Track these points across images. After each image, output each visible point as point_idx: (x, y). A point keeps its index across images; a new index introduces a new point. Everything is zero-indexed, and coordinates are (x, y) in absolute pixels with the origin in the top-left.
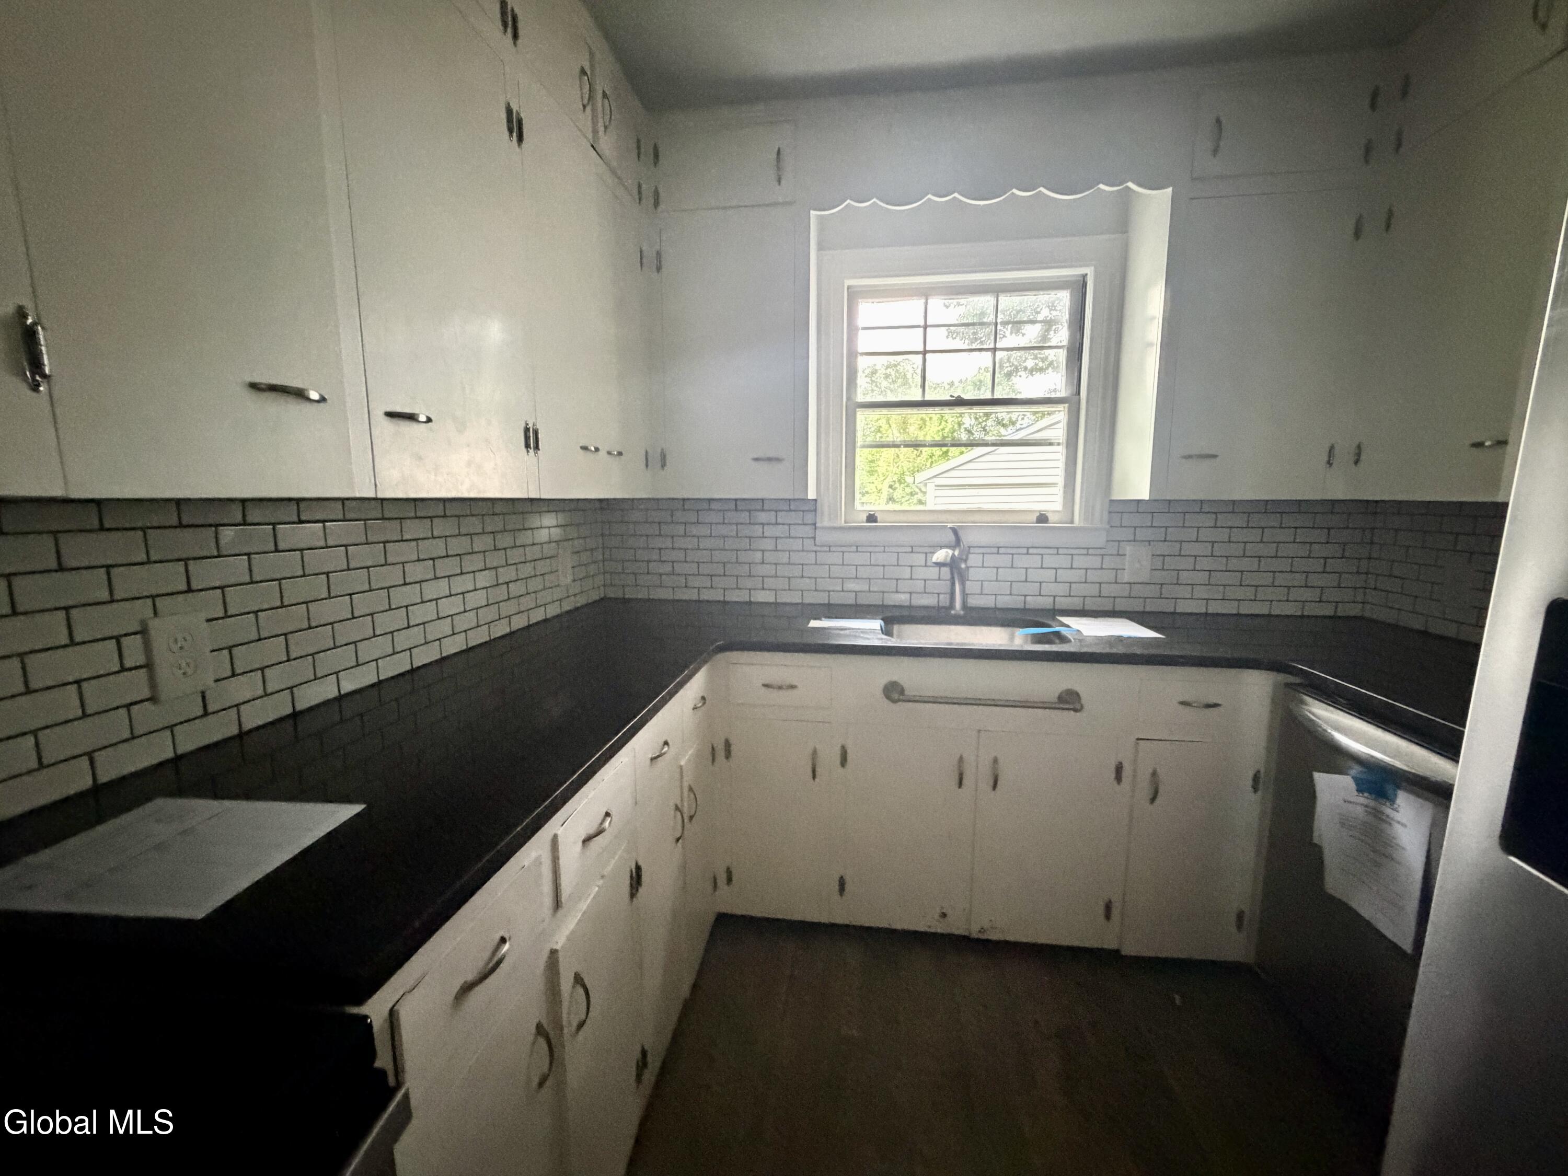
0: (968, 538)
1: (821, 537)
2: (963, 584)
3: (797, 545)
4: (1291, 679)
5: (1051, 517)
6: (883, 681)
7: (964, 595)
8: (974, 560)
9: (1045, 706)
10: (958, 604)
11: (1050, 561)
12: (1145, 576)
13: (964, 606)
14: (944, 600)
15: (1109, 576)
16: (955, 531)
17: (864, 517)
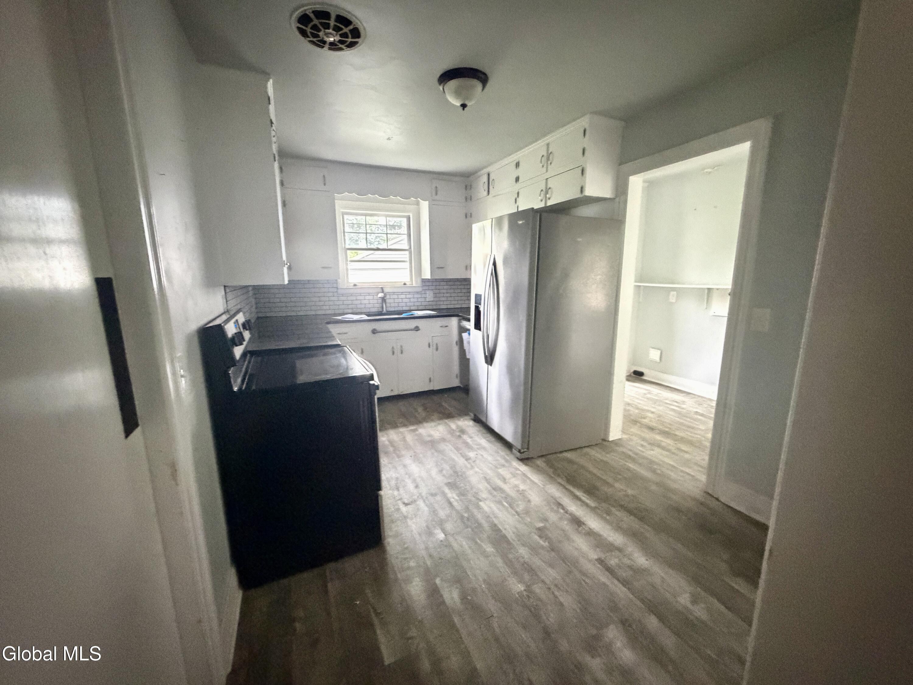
0: (386, 290)
1: (339, 291)
2: (386, 304)
3: (330, 294)
4: (460, 318)
5: (407, 283)
6: (371, 329)
7: (386, 307)
8: (388, 297)
9: (411, 330)
10: (385, 310)
11: (408, 296)
12: (432, 299)
13: (386, 310)
14: (380, 310)
15: (423, 300)
16: (382, 288)
17: (352, 284)
